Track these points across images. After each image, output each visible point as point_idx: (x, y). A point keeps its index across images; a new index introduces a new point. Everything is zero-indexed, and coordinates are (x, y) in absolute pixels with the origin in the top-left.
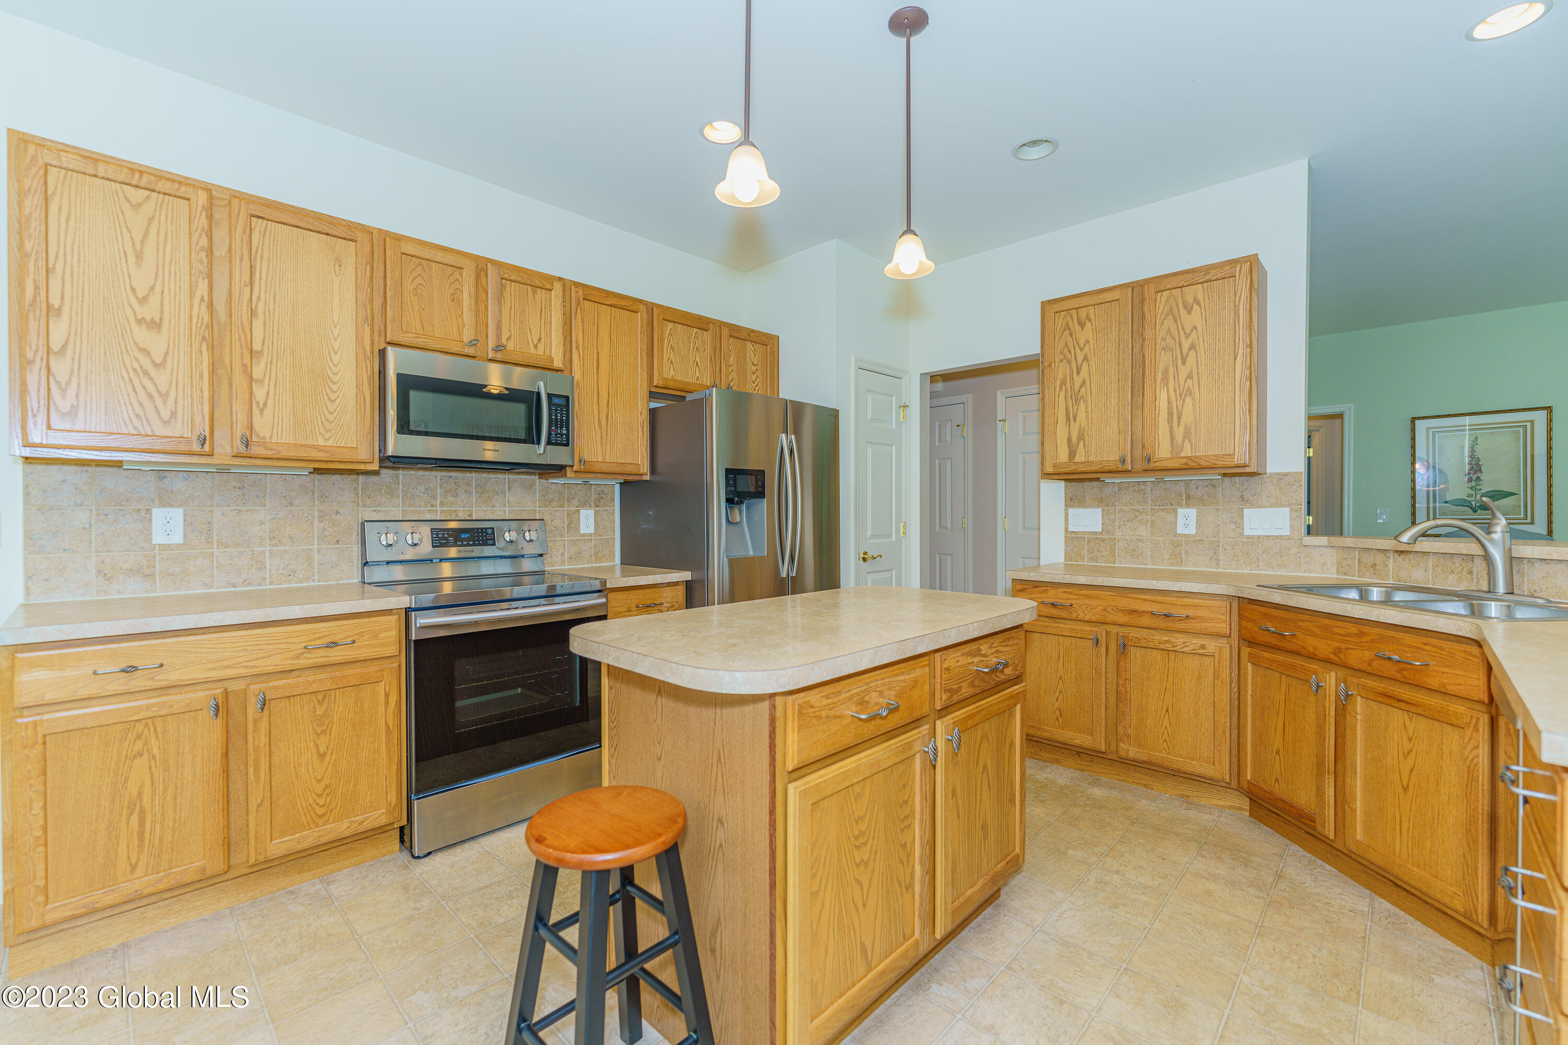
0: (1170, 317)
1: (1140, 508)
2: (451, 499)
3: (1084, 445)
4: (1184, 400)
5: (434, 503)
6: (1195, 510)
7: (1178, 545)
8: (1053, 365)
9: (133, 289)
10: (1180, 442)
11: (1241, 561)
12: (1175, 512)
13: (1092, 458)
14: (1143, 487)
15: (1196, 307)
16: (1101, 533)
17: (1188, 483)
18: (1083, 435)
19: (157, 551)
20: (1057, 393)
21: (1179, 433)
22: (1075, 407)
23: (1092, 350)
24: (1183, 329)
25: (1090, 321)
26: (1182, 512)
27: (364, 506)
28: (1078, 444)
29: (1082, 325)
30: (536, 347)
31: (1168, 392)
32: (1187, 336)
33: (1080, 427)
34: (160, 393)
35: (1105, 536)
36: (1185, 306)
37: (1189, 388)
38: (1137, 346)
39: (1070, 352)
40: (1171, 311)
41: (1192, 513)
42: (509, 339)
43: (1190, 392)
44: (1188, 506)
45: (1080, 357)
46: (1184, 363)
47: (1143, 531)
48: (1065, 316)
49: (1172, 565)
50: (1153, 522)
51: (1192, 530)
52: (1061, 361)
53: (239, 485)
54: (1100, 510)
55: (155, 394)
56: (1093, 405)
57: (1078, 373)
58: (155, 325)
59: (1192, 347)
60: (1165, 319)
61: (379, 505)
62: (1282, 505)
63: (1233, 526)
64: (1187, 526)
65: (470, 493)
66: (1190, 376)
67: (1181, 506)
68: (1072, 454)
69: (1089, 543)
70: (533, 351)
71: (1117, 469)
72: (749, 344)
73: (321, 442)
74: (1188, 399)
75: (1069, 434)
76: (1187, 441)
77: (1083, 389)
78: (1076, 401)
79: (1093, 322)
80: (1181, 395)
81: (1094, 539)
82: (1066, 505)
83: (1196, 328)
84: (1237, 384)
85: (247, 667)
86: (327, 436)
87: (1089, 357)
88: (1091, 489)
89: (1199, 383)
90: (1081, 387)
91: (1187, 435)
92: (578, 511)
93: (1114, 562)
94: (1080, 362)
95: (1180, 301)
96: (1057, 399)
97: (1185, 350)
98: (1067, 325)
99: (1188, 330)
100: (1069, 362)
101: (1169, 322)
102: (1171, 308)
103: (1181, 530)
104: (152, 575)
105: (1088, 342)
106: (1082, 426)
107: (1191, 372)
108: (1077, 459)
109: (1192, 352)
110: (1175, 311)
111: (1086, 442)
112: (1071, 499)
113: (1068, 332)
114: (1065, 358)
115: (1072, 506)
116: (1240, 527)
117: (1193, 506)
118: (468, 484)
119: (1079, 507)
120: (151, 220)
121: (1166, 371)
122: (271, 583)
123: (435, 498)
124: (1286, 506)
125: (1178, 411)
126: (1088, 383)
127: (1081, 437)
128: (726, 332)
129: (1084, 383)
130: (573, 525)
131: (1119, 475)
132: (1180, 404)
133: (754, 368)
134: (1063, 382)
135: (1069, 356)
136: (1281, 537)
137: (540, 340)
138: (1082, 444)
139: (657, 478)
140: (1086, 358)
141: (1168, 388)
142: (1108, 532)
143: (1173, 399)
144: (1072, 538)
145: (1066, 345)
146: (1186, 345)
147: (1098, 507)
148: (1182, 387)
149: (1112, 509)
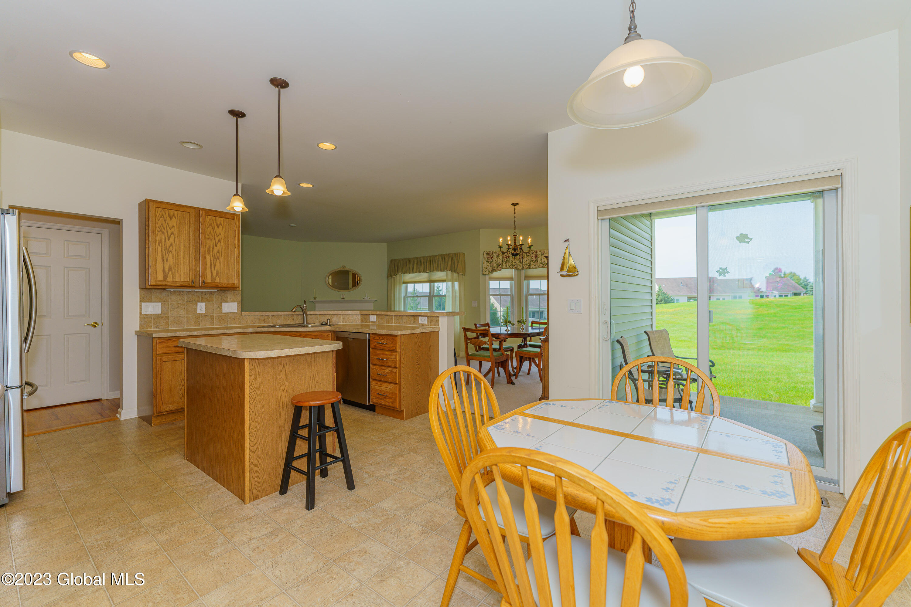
0: (211, 227)
1: (181, 302)
3: (172, 274)
4: (216, 261)
7: (198, 317)
8: (155, 232)
10: (215, 277)
11: (222, 322)
12: (197, 304)
13: (176, 280)
14: (182, 293)
15: (220, 226)
16: (161, 314)
17: (202, 292)
18: (171, 269)
20: (157, 246)
21: (215, 274)
22: (167, 255)
23: (176, 231)
24: (216, 233)
25: (175, 217)
26: (199, 304)
28: (169, 272)
29: (171, 218)
31: (210, 256)
32: (217, 236)
33: (170, 264)
35: (163, 316)
36: (217, 224)
37: (218, 256)
38: (197, 235)
39: (164, 228)
40: (211, 225)
41: (204, 304)
43: (218, 258)
44: (202, 301)
45: (170, 233)
46: (216, 246)
47: (182, 313)
48: (161, 211)
49: (195, 326)
50: (187, 309)
51: (203, 311)
52: (159, 232)
54: (161, 303)
56: (177, 256)
57: (169, 239)
59: (219, 241)
60: (209, 227)
62: (235, 301)
63: (219, 309)
64: (201, 310)
66: (218, 252)
67: (199, 301)
68: (165, 277)
69: (154, 319)
71: (189, 286)
74: (218, 261)
75: (164, 268)
76: (217, 276)
77: (171, 247)
78: (168, 252)
79: (176, 218)
80: (215, 258)
81: (156, 317)
82: (140, 301)
83: (221, 234)
84: (235, 258)
87: (174, 232)
88: (155, 294)
89: (222, 255)
90: (170, 246)
91: (217, 274)
93: (168, 327)
94: (169, 234)
95: (215, 222)
96: (156, 249)
97: (217, 241)
98: (163, 215)
99: (218, 234)
100: (163, 233)
101: (210, 229)
102: (211, 223)
103: (199, 311)
105: (173, 226)
106: (171, 264)
107: (219, 250)
108: (168, 279)
109: (219, 243)
110: (213, 225)
111: (173, 272)
112: (144, 298)
113: (162, 219)
114: (161, 230)
115: (144, 302)
116: (221, 309)
117: (204, 302)
119: (149, 302)
121: (209, 248)
124: (236, 302)
125: (214, 265)
126: (174, 245)
127: (170, 269)
129: (171, 245)
131: (188, 288)
132: (215, 262)
134: (160, 242)
135: (163, 230)
136: (234, 313)
138: (170, 273)
140: (172, 233)
141: (210, 255)
142: (164, 314)
143: (212, 259)
144: (144, 318)
145: (162, 224)
147: (159, 302)
148: (215, 256)
149: (167, 303)
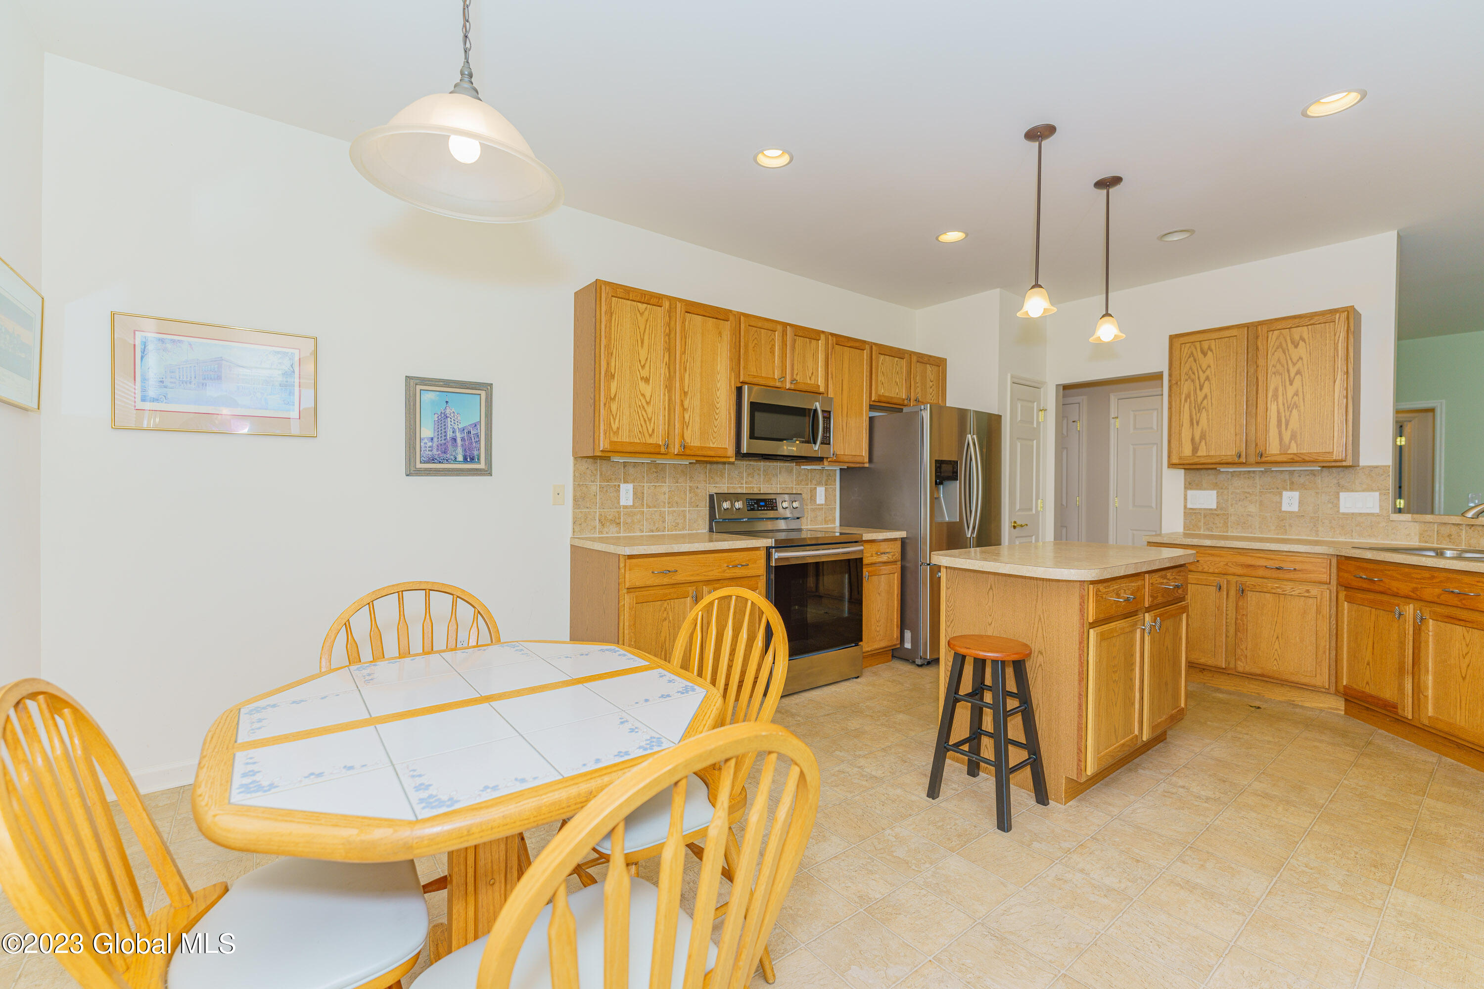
0: (1280, 350)
1: (1250, 491)
2: (750, 479)
3: (1206, 443)
4: (1291, 411)
5: (742, 482)
6: (1298, 493)
7: (1283, 519)
8: (1179, 383)
9: (640, 361)
10: (1287, 443)
11: (1338, 532)
12: (1281, 495)
13: (1212, 453)
14: (1252, 475)
15: (1302, 343)
16: (1215, 510)
17: (1291, 473)
18: (1205, 435)
19: (622, 509)
20: (1183, 404)
21: (1287, 436)
22: (1198, 415)
23: (1213, 372)
24: (1291, 359)
25: (1211, 350)
26: (1286, 494)
27: (709, 483)
28: (1200, 442)
29: (1205, 354)
30: (810, 378)
31: (1277, 405)
32: (1294, 364)
33: (1202, 430)
34: (648, 418)
35: (1219, 512)
36: (1293, 342)
37: (1295, 403)
38: (1252, 370)
39: (1194, 373)
40: (1280, 346)
41: (1296, 495)
42: (797, 374)
43: (1296, 406)
44: (1291, 489)
45: (1203, 378)
46: (1291, 384)
47: (1253, 509)
48: (1190, 347)
49: (1278, 534)
50: (1261, 501)
51: (1295, 508)
52: (1186, 380)
53: (656, 470)
54: (1215, 492)
55: (647, 419)
56: (1214, 413)
57: (1201, 389)
58: (647, 380)
59: (1298, 372)
60: (1275, 351)
61: (716, 483)
62: (1372, 490)
63: (1330, 505)
64: (1290, 505)
65: (760, 475)
66: (1296, 394)
67: (1286, 490)
68: (1195, 449)
69: (1205, 517)
70: (809, 382)
71: (1234, 462)
72: (928, 365)
73: (712, 445)
74: (1295, 412)
75: (1193, 435)
76: (1293, 442)
77: (1205, 401)
78: (1199, 410)
79: (1214, 351)
80: (1288, 408)
81: (1209, 514)
82: (1186, 488)
83: (1302, 359)
84: (1336, 400)
85: (705, 575)
86: (714, 440)
87: (1210, 377)
88: (1207, 478)
89: (1304, 399)
90: (1204, 399)
91: (1293, 437)
92: (816, 488)
93: (1227, 532)
94: (1202, 381)
95: (1288, 339)
96: (1182, 408)
97: (1292, 375)
98: (1192, 353)
99: (1295, 360)
100: (1193, 381)
101: (1279, 353)
102: (1281, 343)
103: (1285, 507)
104: (619, 524)
105: (1209, 366)
106: (1204, 429)
107: (1297, 391)
108: (1199, 454)
109: (1298, 377)
110: (1284, 345)
111: (1207, 441)
112: (1190, 484)
113: (1192, 359)
114: (1189, 378)
115: (1191, 489)
116: (1337, 506)
117: (1296, 490)
118: (759, 470)
119: (1196, 489)
120: (647, 320)
121: (1276, 390)
122: (668, 531)
123: (742, 478)
124: (1376, 491)
125: (1286, 420)
126: (1209, 397)
127: (1203, 436)
128: (914, 359)
129: (1206, 397)
130: (813, 498)
131: (1235, 466)
132: (1288, 414)
133: (931, 384)
134: (1188, 396)
135: (1193, 376)
136: (1372, 514)
137: (812, 373)
138: (1203, 443)
139: (872, 466)
140: (1207, 378)
141: (1277, 402)
142: (1221, 509)
143: (1282, 410)
144: (1190, 514)
145: (1191, 368)
146: (1293, 371)
147: (1214, 489)
148: (1289, 402)
149: (1226, 492)
